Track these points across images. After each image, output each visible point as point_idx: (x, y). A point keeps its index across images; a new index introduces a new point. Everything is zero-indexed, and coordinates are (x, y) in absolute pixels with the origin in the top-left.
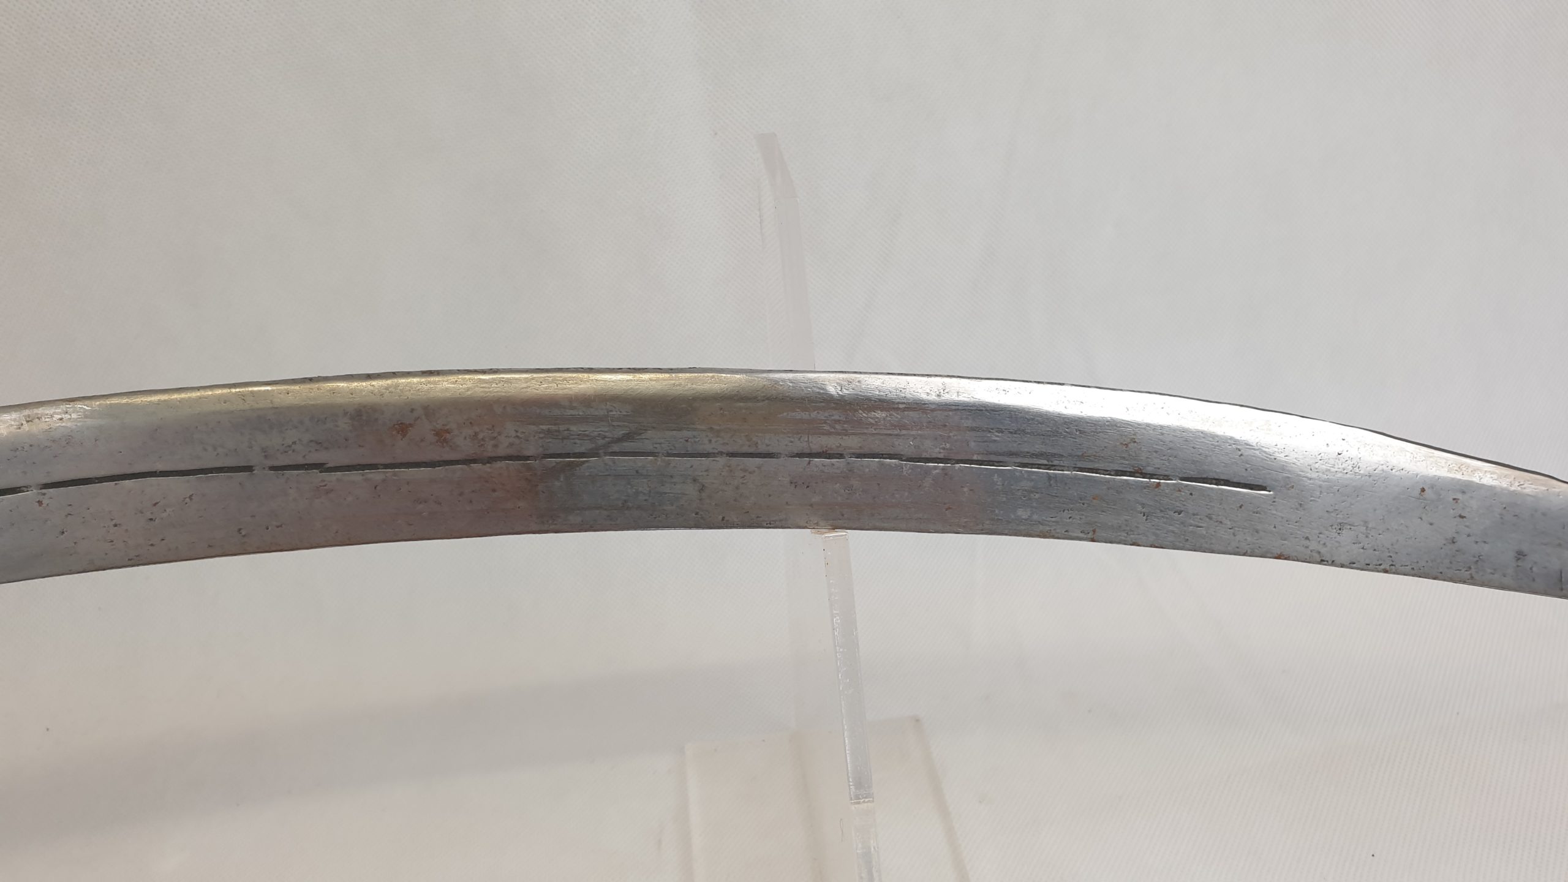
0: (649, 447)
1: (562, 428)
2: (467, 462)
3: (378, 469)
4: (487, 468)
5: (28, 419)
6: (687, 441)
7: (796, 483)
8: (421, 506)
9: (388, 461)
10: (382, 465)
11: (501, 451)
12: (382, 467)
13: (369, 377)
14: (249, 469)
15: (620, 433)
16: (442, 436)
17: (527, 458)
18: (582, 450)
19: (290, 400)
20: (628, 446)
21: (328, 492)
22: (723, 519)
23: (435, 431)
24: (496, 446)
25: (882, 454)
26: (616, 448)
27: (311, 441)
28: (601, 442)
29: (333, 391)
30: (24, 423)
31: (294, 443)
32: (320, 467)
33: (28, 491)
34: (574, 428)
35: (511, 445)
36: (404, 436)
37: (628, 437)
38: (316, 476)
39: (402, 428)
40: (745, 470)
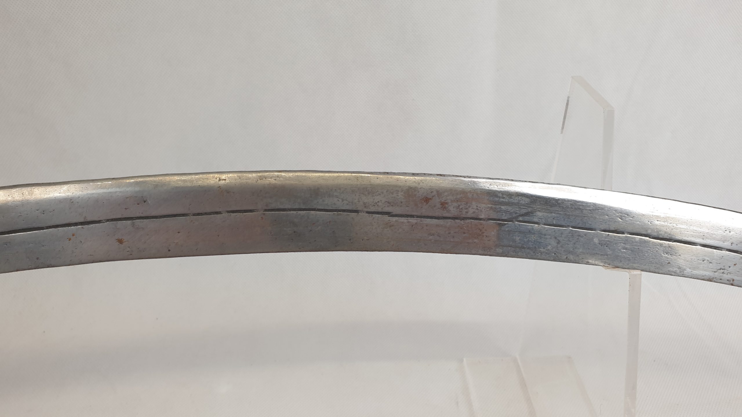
0: (536, 220)
1: (497, 207)
2: (454, 218)
3: (414, 217)
4: (462, 222)
5: (260, 178)
6: (554, 219)
7: (602, 244)
8: (431, 237)
9: (419, 214)
10: (416, 216)
11: (469, 215)
12: (416, 217)
13: (414, 174)
14: (357, 211)
15: (524, 211)
16: (443, 205)
17: (480, 219)
18: (506, 218)
19: (378, 182)
20: (527, 218)
21: (391, 226)
22: (567, 258)
23: (441, 202)
24: (467, 212)
25: (642, 234)
26: (521, 219)
27: (386, 202)
28: (514, 215)
29: (398, 180)
30: (259, 179)
31: (378, 202)
32: (389, 214)
33: (257, 212)
34: (503, 207)
35: (474, 212)
36: (427, 203)
37: (527, 214)
38: (386, 218)
39: (427, 200)
40: (579, 236)
